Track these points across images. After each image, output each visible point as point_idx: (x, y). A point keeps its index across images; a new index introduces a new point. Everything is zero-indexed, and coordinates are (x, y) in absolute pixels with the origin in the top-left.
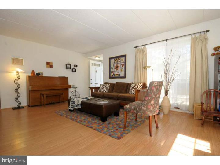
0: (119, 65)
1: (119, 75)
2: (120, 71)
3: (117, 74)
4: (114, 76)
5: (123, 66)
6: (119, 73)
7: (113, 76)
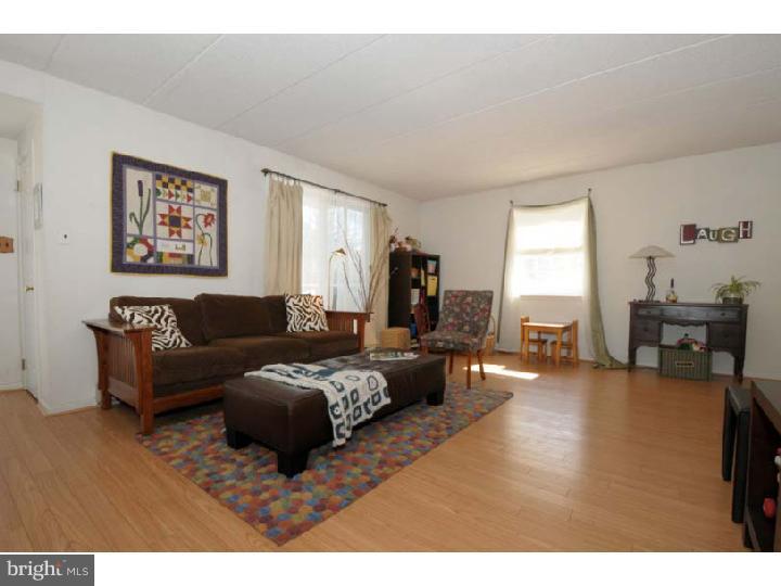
0: (186, 212)
1: (191, 258)
2: (193, 241)
3: (172, 255)
4: (151, 261)
5: (207, 224)
6: (189, 251)
7: (144, 259)
